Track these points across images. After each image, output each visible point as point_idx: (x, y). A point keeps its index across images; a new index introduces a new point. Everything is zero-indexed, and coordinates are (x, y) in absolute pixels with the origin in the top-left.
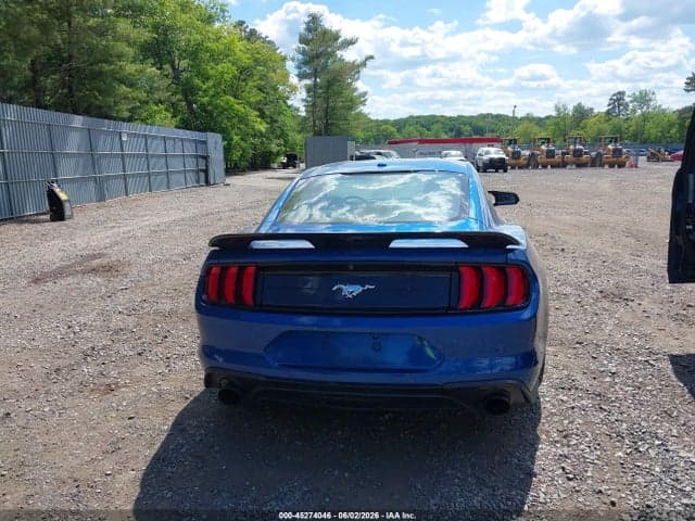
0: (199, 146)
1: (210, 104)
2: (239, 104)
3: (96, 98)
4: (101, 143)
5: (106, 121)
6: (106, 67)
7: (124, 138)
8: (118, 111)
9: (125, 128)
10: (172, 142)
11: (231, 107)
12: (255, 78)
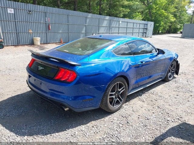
0: (145, 25)
1: (156, 12)
2: (166, 12)
3: (113, 11)
4: (113, 24)
5: (116, 18)
6: (118, 3)
7: (120, 22)
8: (120, 15)
9: (121, 20)
10: (136, 24)
11: (163, 14)
12: (175, 4)
